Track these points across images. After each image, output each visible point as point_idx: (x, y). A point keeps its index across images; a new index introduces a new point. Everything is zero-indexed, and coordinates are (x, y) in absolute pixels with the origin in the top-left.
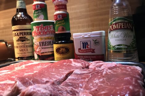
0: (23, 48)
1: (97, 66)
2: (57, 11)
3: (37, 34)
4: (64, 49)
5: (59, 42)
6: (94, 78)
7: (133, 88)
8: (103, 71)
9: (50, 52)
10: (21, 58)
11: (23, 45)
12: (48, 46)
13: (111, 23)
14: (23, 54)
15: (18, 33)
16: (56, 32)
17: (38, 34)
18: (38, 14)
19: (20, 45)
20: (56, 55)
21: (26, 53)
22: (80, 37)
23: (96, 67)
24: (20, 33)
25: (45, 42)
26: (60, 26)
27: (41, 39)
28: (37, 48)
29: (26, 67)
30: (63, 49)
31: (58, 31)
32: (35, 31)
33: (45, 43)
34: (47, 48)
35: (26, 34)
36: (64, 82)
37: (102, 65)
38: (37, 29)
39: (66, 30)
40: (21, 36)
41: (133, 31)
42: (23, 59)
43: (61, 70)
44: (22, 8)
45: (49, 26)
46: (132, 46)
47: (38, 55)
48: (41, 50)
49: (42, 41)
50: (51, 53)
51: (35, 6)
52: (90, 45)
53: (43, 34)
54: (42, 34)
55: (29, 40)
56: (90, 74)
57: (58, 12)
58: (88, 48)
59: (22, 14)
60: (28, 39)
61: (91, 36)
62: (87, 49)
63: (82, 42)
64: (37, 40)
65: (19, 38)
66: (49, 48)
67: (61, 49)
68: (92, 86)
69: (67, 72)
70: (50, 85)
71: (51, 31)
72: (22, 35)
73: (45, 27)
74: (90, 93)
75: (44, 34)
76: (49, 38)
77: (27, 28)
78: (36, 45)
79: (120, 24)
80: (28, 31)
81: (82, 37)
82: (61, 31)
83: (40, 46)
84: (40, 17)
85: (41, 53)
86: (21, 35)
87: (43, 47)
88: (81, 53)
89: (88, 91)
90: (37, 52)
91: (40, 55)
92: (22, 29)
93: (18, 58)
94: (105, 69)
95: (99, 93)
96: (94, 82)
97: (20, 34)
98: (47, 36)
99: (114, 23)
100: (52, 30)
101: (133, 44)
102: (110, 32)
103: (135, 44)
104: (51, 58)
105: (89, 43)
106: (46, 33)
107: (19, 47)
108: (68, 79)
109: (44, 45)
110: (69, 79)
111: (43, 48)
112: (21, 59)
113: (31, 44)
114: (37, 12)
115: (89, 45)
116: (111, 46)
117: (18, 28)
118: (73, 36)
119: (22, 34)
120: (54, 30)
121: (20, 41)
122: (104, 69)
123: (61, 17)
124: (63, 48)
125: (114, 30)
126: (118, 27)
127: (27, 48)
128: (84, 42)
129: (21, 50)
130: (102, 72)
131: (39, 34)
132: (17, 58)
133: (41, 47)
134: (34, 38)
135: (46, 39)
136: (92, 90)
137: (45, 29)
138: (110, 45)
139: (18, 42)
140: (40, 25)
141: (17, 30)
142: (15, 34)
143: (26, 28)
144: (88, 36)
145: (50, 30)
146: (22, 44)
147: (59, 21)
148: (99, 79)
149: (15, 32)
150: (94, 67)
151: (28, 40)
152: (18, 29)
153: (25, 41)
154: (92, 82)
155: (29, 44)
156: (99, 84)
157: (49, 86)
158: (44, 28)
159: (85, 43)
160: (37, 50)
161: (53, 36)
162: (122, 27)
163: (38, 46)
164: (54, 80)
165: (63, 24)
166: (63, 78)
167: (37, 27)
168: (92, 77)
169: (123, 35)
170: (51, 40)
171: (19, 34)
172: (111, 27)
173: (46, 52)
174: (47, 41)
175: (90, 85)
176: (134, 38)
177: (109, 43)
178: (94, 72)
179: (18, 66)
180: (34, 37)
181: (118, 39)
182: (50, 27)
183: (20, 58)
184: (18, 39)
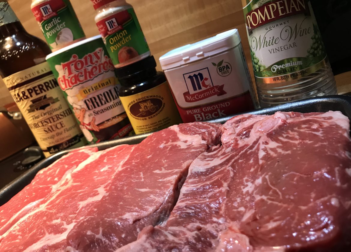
0: (50, 124)
1: (239, 135)
2: (101, 10)
3: (72, 84)
4: (149, 104)
5: (133, 88)
6: (242, 178)
7: (340, 203)
8: (258, 149)
9: (118, 116)
10: (56, 148)
11: (47, 116)
12: (108, 105)
13: (249, 7)
14: (56, 138)
15: (24, 93)
16: (117, 66)
17: (74, 82)
18: (54, 31)
19: (41, 118)
20: (135, 122)
21: (61, 133)
22: (178, 64)
23: (238, 138)
24: (28, 90)
25: (98, 96)
26: (121, 48)
27: (85, 92)
28: (84, 117)
29: (75, 177)
30: (145, 104)
31: (119, 63)
32: (64, 77)
33: (98, 101)
34: (107, 109)
35: (45, 88)
36: (175, 208)
37: (251, 127)
38: (67, 71)
39: (139, 54)
40: (35, 97)
41: (310, 15)
42: (61, 148)
43: (157, 171)
44: (7, 23)
45: (92, 54)
46: (314, 54)
47: (92, 131)
48: (94, 117)
49: (91, 96)
50: (120, 119)
51: (40, 11)
52: (209, 77)
53: (86, 78)
54: (82, 78)
55: (57, 100)
56: (229, 168)
57: (104, 13)
58: (206, 86)
59: (13, 40)
60: (54, 97)
61: (206, 55)
62: (203, 89)
63: (188, 75)
64: (76, 98)
65: (31, 103)
66: (111, 107)
67: (142, 105)
68: (241, 204)
69: (173, 178)
70: (147, 238)
71: (103, 64)
72: (37, 94)
73: (83, 60)
74: (243, 233)
75: (88, 78)
76: (103, 85)
77: (41, 73)
78: (77, 109)
79: (273, 7)
80: (47, 79)
81: (183, 63)
82: (126, 60)
83: (89, 109)
84: (61, 37)
85: (98, 125)
86: (34, 94)
87: (98, 109)
88: (193, 101)
89: (235, 225)
90: (87, 125)
91: (97, 129)
92: (29, 78)
93: (49, 149)
94: (261, 141)
95: (263, 230)
96: (245, 190)
97: (30, 93)
98: (96, 81)
99: (256, 6)
100: (103, 60)
101: (316, 49)
102: (251, 33)
103: (321, 47)
104: (125, 130)
105: (205, 75)
106: (91, 73)
107: (40, 124)
108: (181, 196)
109: (98, 106)
110: (184, 195)
111: (97, 113)
112: (57, 150)
113: (64, 109)
114: (50, 25)
115: (206, 79)
116: (262, 69)
117: (17, 79)
118: (162, 64)
119: (36, 91)
120: (108, 60)
121: (37, 109)
122: (258, 140)
123: (116, 24)
124: (144, 101)
125: (259, 26)
126: (270, 16)
127: (60, 121)
128: (192, 75)
129: (47, 130)
130: (255, 151)
131: (76, 81)
132: (46, 151)
133: (92, 112)
134: (67, 95)
135: (96, 88)
136: (245, 218)
137: (87, 63)
138: (260, 66)
139: (33, 114)
140: (72, 59)
141: (19, 85)
142: (18, 95)
143: (38, 72)
144: (199, 56)
145: (99, 63)
146: (45, 114)
147: (114, 35)
148: (254, 178)
149: (17, 92)
150: (233, 137)
151: (54, 101)
152: (19, 81)
153: (48, 105)
154: (239, 192)
155: (61, 111)
156: (258, 198)
157: (145, 242)
158: (82, 63)
159: (195, 75)
160: (86, 121)
161: (110, 75)
162: (281, 14)
163: (84, 111)
164: (151, 209)
165: (125, 40)
166: (169, 198)
167: (64, 67)
168: (235, 174)
169: (285, 35)
170: (111, 88)
171: (27, 93)
172: (250, 18)
173: (108, 120)
174: (102, 91)
175: (235, 204)
176: (316, 32)
177: (256, 61)
178: (236, 155)
179: (56, 179)
180: (68, 92)
181: (275, 46)
182: (96, 54)
183: (52, 149)
184: (30, 106)
